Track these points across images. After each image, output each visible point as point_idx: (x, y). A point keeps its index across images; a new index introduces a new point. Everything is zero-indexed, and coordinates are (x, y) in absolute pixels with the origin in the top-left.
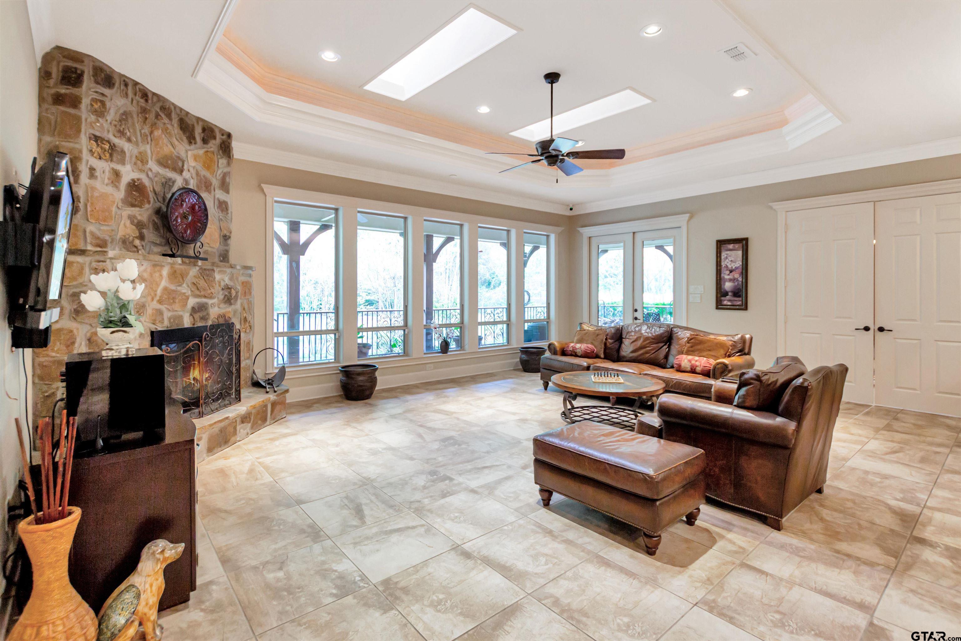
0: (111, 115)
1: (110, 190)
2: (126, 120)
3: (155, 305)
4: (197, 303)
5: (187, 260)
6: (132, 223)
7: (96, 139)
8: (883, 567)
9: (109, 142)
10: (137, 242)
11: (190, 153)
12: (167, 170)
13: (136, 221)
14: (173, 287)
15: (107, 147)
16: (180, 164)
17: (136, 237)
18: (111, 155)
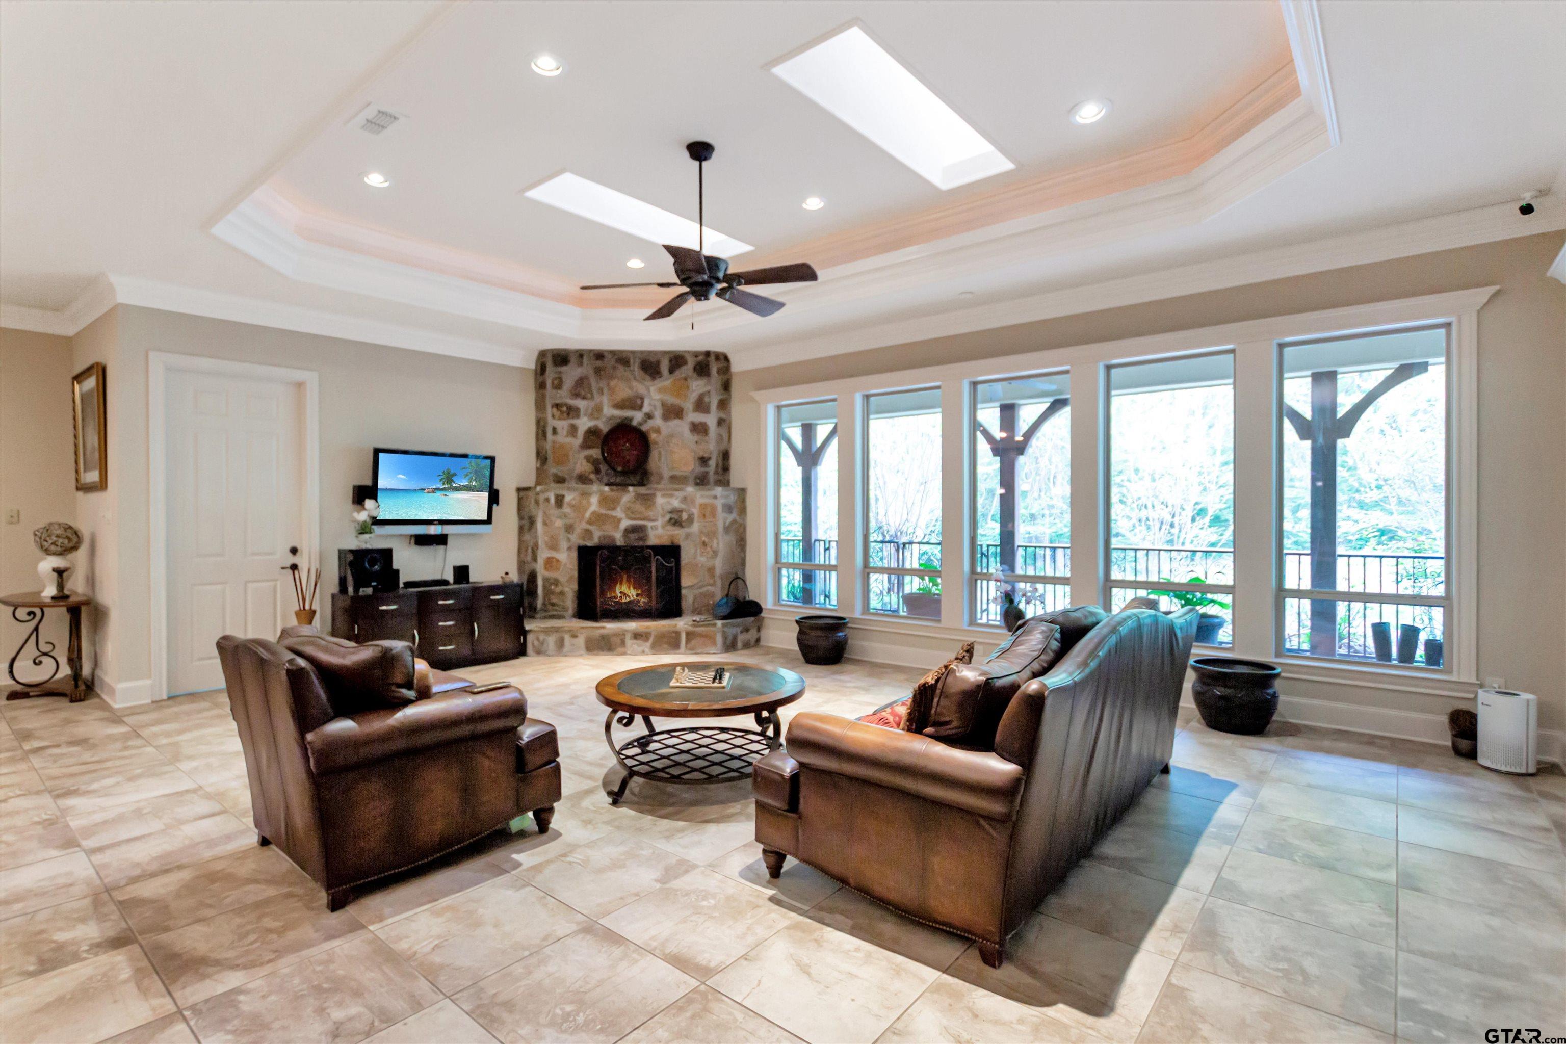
0: (568, 383)
1: (569, 440)
2: (582, 383)
3: (584, 525)
4: (630, 525)
5: (614, 488)
6: (588, 461)
7: (557, 406)
8: (121, 885)
9: (566, 405)
10: (593, 476)
11: (652, 389)
12: (625, 411)
13: (592, 460)
14: (603, 511)
15: (564, 409)
16: (639, 402)
17: (592, 472)
18: (568, 414)
